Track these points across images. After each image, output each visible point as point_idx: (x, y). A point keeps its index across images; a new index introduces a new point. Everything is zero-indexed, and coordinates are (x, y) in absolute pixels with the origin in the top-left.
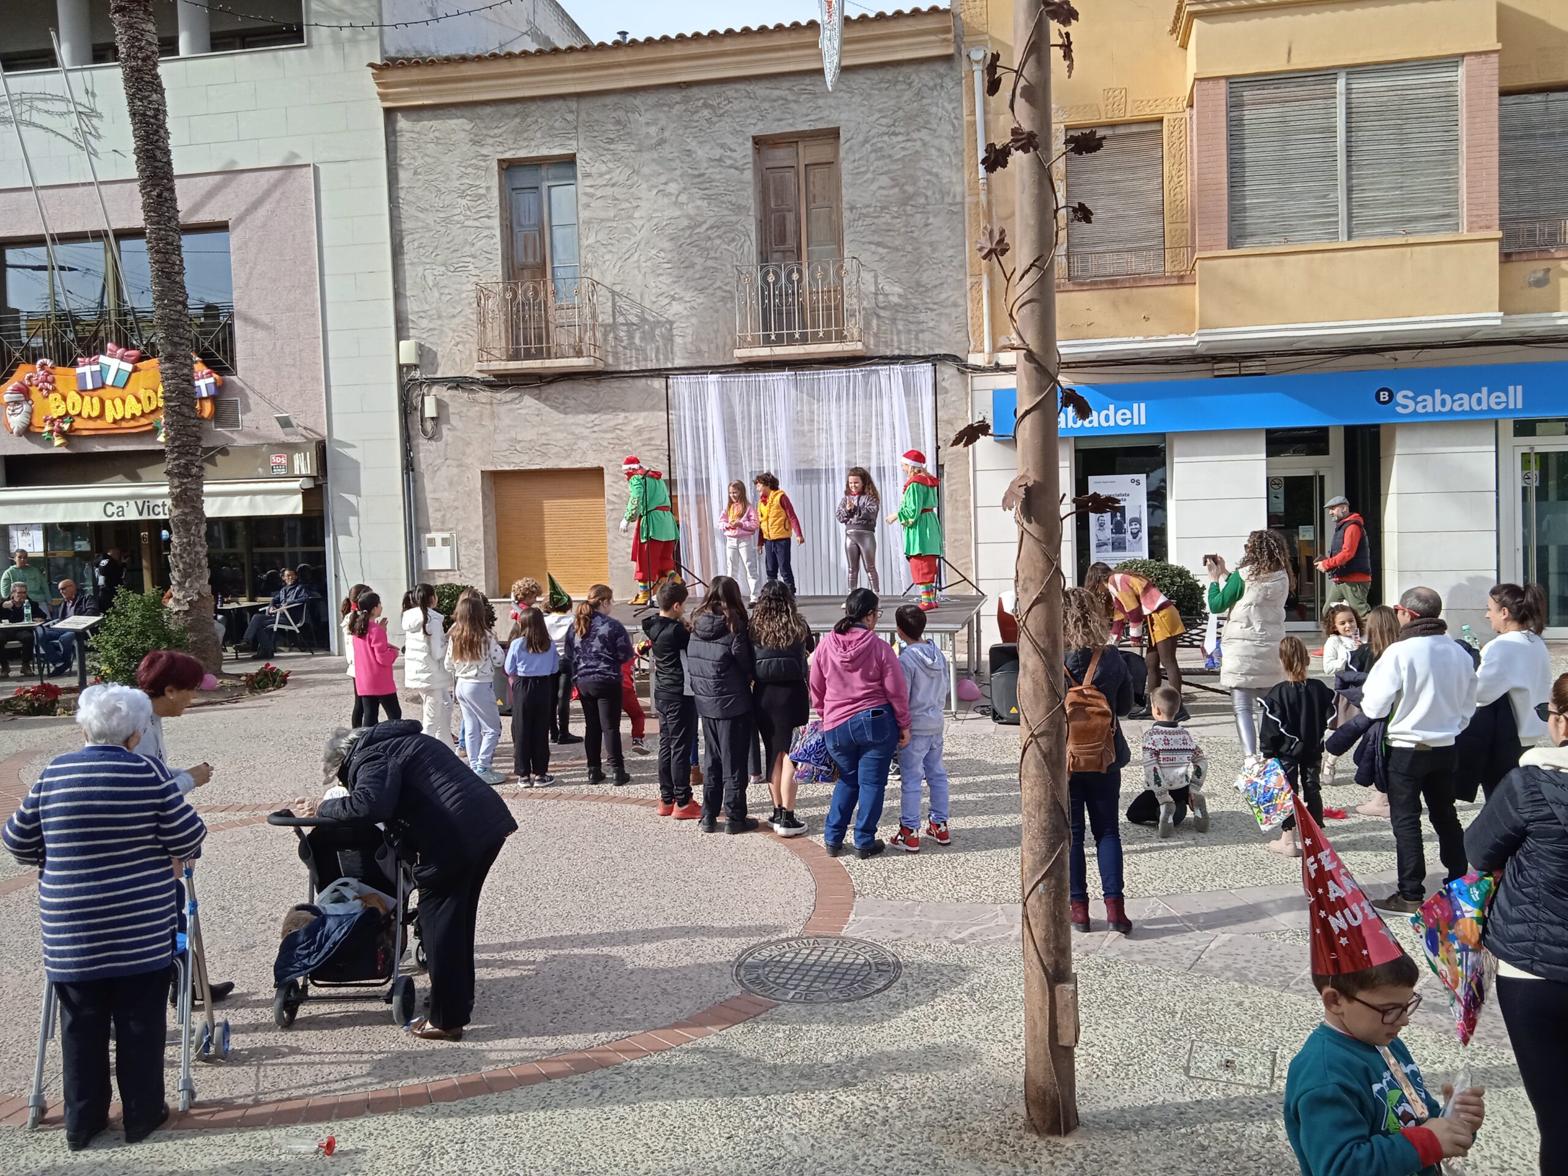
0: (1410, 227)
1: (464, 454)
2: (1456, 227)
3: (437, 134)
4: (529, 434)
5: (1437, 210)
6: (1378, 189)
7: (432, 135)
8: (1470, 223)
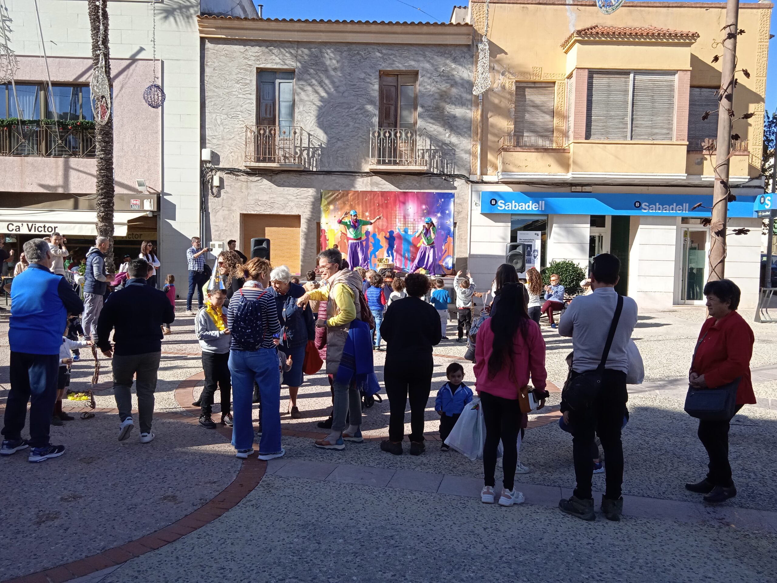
0: (654, 137)
1: (232, 205)
2: (671, 139)
3: (226, 52)
4: (265, 197)
5: (665, 131)
6: (643, 121)
7: (224, 53)
8: (677, 137)
